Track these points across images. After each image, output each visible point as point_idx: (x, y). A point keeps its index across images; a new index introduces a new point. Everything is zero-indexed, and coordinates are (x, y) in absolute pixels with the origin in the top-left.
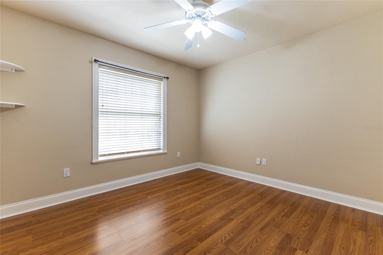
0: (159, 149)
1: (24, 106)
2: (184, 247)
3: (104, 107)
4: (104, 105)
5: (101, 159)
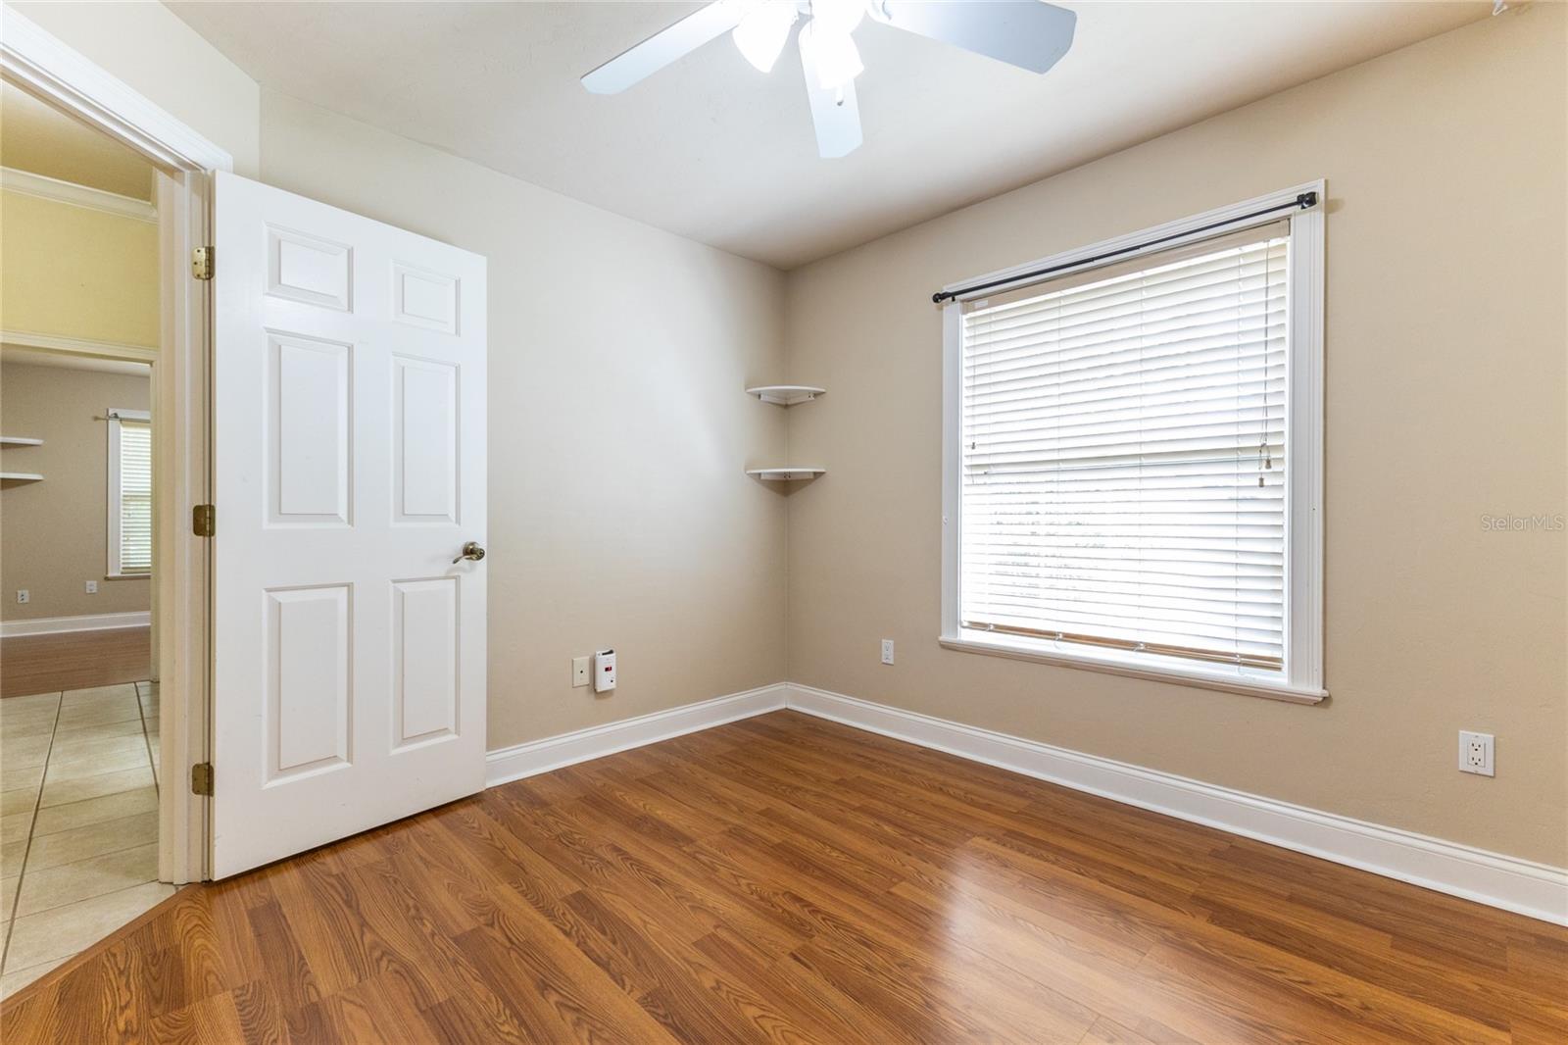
0: (1271, 664)
1: (823, 473)
2: (630, 955)
3: (978, 451)
4: (978, 441)
5: (967, 636)
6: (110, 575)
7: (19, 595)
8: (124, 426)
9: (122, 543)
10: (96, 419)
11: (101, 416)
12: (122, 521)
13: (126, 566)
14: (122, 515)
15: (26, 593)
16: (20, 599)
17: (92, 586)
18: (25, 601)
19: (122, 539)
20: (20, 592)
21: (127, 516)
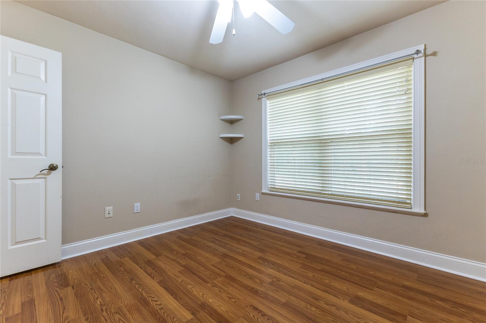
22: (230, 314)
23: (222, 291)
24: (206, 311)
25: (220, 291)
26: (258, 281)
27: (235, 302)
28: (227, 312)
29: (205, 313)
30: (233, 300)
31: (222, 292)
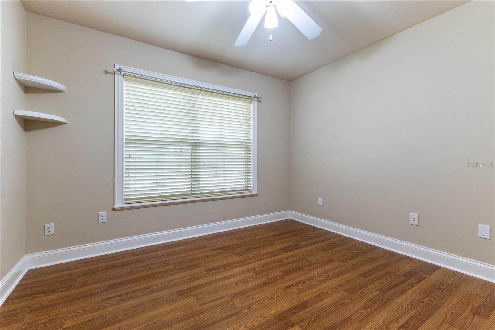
6: (116, 206)
7: (46, 228)
8: (127, 80)
9: (125, 179)
10: (107, 72)
11: (109, 71)
12: (125, 160)
13: (127, 197)
14: (125, 156)
15: (52, 225)
16: (46, 231)
17: (103, 215)
18: (51, 233)
19: (125, 175)
20: (47, 226)
21: (128, 156)
22: (293, 301)
23: (259, 302)
24: (289, 316)
25: (259, 304)
26: (251, 279)
27: (277, 296)
28: (291, 303)
29: (293, 317)
30: (276, 297)
31: (262, 303)
